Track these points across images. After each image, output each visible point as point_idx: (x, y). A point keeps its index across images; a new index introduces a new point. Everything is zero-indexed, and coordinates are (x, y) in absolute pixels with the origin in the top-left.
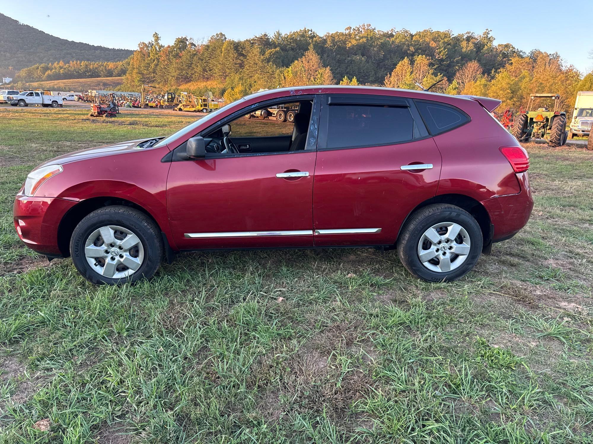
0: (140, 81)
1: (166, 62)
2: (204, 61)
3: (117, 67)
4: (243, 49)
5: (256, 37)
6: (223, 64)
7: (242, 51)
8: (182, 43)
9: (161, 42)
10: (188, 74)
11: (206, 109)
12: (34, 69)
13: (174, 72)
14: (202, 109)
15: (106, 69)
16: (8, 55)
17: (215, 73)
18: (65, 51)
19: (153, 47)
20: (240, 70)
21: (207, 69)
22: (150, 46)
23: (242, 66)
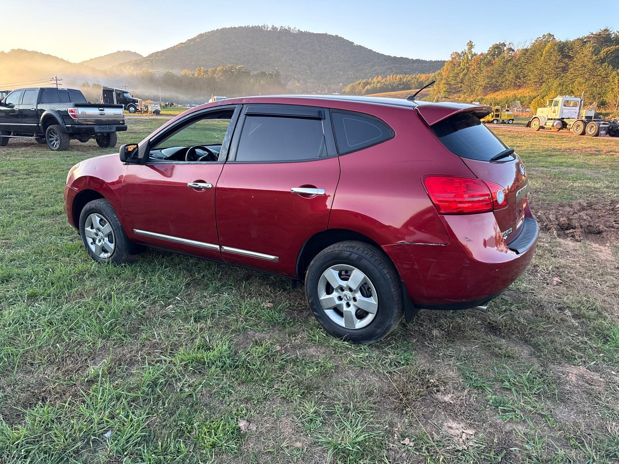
0: (446, 91)
1: (476, 71)
2: (519, 67)
3: (428, 79)
4: (570, 50)
5: (592, 34)
6: (542, 69)
7: (568, 52)
8: (498, 49)
9: (474, 51)
10: (498, 82)
11: (497, 120)
12: (356, 84)
13: (482, 81)
14: (492, 120)
15: (417, 82)
16: (341, 73)
17: (530, 80)
18: (387, 66)
19: (465, 56)
20: (562, 75)
21: (521, 76)
22: (462, 55)
23: (565, 69)
